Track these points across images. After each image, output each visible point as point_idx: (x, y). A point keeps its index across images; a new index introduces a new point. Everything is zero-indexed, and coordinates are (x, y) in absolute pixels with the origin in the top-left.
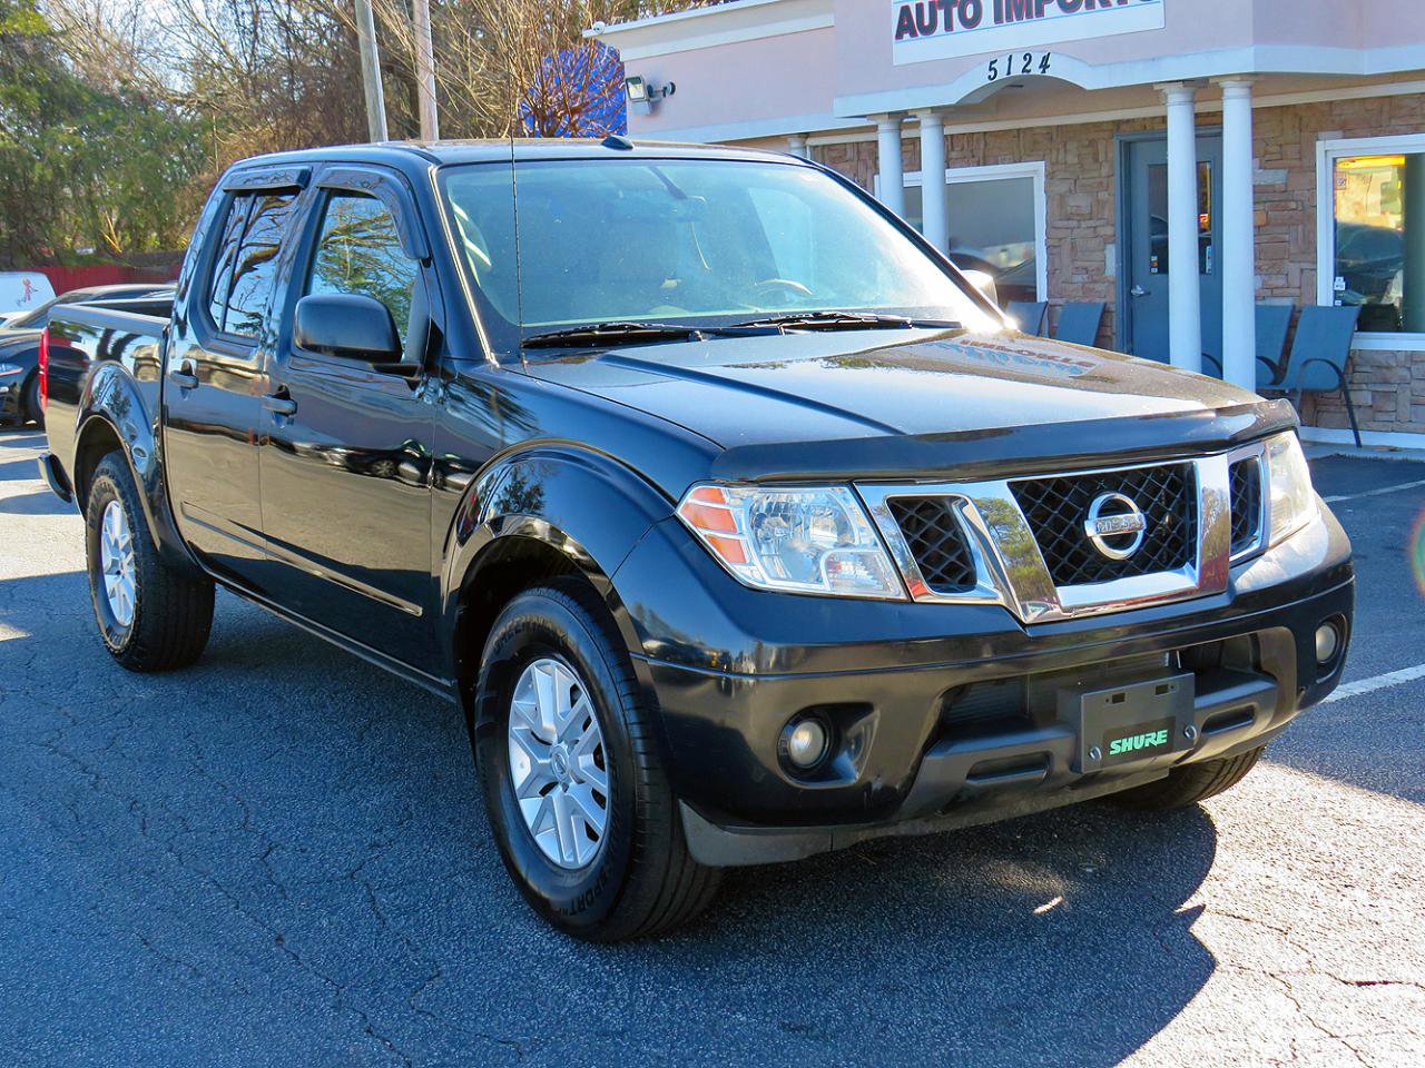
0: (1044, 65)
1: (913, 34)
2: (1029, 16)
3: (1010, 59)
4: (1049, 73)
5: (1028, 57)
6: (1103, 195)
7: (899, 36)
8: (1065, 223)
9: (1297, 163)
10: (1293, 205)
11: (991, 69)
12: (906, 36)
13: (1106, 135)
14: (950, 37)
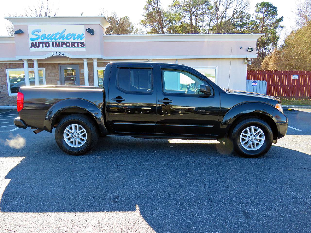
0: (63, 54)
1: (34, 47)
2: (60, 47)
3: (56, 53)
4: (64, 55)
5: (60, 53)
6: (57, 74)
7: (31, 47)
8: (49, 78)
9: (91, 70)
10: (91, 76)
11: (52, 54)
12: (33, 47)
13: (57, 65)
14: (43, 48)
